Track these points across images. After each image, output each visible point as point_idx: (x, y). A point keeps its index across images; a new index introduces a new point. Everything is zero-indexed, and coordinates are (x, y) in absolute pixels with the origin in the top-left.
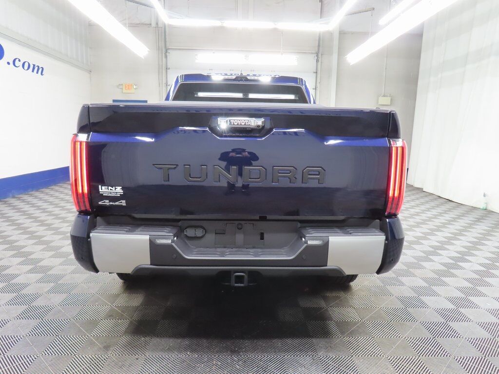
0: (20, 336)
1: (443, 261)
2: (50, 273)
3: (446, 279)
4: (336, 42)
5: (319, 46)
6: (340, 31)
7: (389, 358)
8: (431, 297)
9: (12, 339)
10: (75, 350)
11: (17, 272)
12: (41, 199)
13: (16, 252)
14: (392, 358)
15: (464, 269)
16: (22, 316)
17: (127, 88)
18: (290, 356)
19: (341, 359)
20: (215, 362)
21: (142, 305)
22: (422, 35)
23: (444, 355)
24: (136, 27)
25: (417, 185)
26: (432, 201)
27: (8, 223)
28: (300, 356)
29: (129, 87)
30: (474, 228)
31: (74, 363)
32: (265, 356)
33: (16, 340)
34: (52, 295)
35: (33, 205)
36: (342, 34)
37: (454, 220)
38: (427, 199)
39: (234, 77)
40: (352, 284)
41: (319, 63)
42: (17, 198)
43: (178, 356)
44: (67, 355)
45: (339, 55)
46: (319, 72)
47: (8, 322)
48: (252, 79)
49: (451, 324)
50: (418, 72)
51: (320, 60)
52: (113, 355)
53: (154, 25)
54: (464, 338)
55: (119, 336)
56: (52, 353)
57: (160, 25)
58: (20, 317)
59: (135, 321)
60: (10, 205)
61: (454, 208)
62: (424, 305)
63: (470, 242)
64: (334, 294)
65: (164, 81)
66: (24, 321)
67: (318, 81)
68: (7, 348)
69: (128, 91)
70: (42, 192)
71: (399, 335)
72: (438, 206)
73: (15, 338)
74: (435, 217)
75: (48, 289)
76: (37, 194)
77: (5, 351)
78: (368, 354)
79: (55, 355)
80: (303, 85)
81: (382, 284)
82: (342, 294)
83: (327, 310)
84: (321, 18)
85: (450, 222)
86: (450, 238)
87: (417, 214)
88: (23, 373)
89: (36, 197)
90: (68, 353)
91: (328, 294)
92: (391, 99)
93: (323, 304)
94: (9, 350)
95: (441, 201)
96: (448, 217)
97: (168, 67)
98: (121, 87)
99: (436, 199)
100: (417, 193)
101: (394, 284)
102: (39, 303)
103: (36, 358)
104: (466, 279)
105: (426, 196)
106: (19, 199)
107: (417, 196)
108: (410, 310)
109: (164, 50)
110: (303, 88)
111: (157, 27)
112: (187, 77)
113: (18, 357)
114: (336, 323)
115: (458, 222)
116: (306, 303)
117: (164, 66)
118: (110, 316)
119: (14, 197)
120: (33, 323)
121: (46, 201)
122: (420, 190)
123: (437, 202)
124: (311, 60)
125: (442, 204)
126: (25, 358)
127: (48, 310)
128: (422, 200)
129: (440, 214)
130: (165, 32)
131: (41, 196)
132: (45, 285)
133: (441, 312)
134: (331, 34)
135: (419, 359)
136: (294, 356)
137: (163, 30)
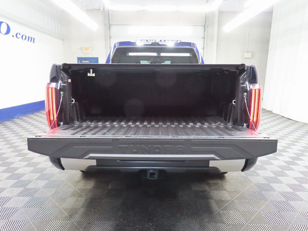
0: (18, 208)
1: (285, 160)
2: (38, 166)
3: (287, 172)
4: (216, 18)
5: (206, 21)
6: (219, 11)
7: (249, 225)
8: (277, 184)
9: (14, 209)
10: (51, 217)
11: (18, 166)
12: (34, 119)
13: (18, 153)
14: (251, 225)
15: (299, 165)
16: (20, 195)
17: (86, 50)
18: (186, 223)
19: (218, 225)
20: (137, 226)
21: (93, 188)
22: (273, 12)
23: (286, 223)
24: (91, 11)
25: (268, 109)
26: (278, 119)
27: (14, 135)
28: (192, 223)
29: (87, 49)
30: (305, 137)
31: (50, 226)
32: (169, 223)
33: (16, 210)
34: (39, 181)
35: (29, 123)
36: (221, 13)
37: (292, 132)
38: (274, 118)
39: (150, 43)
40: (225, 175)
41: (206, 32)
42: (20, 118)
43: (114, 222)
44: (46, 220)
45: (218, 27)
46: (206, 38)
47: (12, 198)
48: (162, 44)
49: (290, 202)
50: (270, 37)
51: (206, 29)
52: (74, 221)
53: (102, 10)
54: (299, 212)
55: (79, 208)
56: (37, 219)
57: (105, 10)
58: (19, 195)
59: (89, 198)
60: (15, 123)
61: (292, 124)
62: (272, 189)
63: (303, 147)
64: (214, 181)
65: (109, 45)
66: (21, 198)
67: (205, 43)
68: (10, 216)
69: (87, 52)
70: (35, 115)
71: (256, 210)
72: (282, 123)
73: (15, 208)
74: (280, 130)
75: (37, 177)
76: (32, 116)
77: (9, 217)
78: (236, 222)
79: (39, 220)
80: (194, 47)
81: (245, 175)
82: (219, 182)
83: (209, 192)
84: (207, 3)
85: (289, 134)
86: (289, 144)
87: (268, 128)
88: (20, 230)
89: (31, 118)
90: (47, 219)
91: (211, 182)
92: (252, 54)
93: (207, 188)
94: (11, 216)
95: (284, 119)
96: (288, 130)
97: (111, 36)
98: (82, 49)
99: (280, 118)
100: (269, 114)
101: (253, 175)
102: (30, 186)
103: (28, 222)
104: (300, 172)
105: (274, 116)
106: (21, 119)
107: (269, 116)
108: (263, 192)
109: (108, 25)
110: (195, 49)
111: (104, 11)
112: (121, 43)
113: (16, 221)
114: (216, 201)
115: (295, 133)
116: (196, 187)
117: (108, 36)
118: (73, 195)
119: (18, 118)
120: (27, 199)
121: (37, 121)
122: (270, 112)
123: (281, 120)
124: (200, 30)
125: (285, 121)
126: (21, 222)
127: (36, 190)
128: (272, 119)
129: (284, 128)
130: (109, 14)
131: (35, 117)
132: (35, 174)
133: (284, 194)
134: (213, 13)
135: (269, 226)
136: (188, 223)
137: (108, 13)
